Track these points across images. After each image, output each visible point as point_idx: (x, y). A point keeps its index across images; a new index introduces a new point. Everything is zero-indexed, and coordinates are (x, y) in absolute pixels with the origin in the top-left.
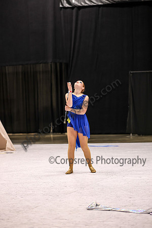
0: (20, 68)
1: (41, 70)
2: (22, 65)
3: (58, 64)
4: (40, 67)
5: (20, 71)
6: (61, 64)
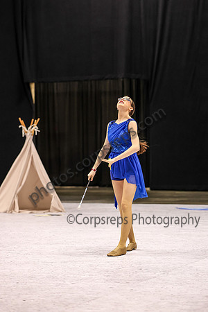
3: (134, 81)
4: (106, 86)
6: (138, 81)
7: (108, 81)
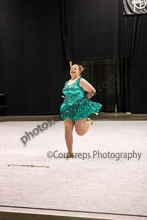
0: (92, 63)
1: (108, 63)
2: (94, 60)
3: (122, 59)
4: (108, 61)
5: (92, 64)
6: (124, 59)
7: (109, 59)
